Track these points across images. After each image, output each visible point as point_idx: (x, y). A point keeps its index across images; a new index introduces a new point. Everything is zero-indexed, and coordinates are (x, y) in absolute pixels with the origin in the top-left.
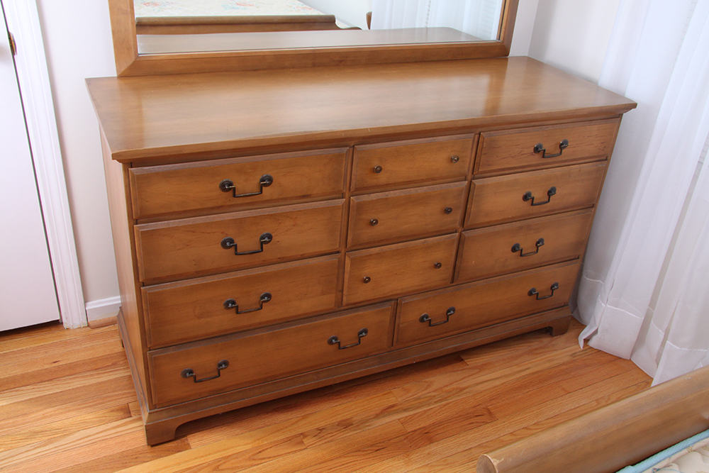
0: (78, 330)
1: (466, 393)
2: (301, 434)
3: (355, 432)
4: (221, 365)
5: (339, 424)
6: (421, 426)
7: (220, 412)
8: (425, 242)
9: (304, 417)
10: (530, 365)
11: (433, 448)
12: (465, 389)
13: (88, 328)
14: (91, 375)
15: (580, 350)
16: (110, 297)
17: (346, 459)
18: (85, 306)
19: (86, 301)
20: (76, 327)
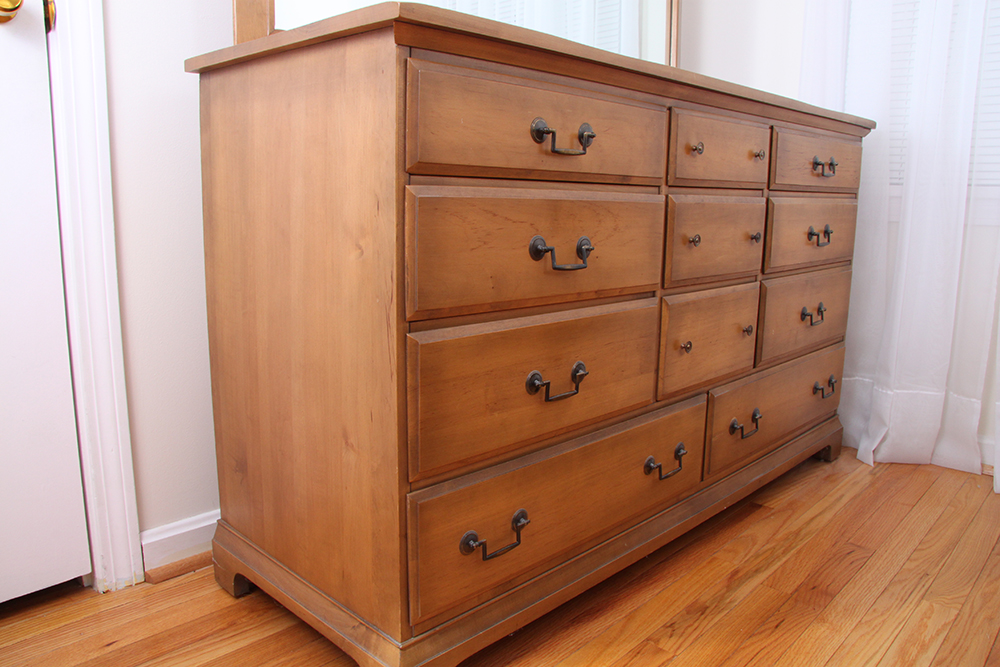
0: (128, 591)
1: (806, 535)
2: (648, 639)
3: (722, 614)
4: (519, 521)
5: (689, 610)
6: (798, 582)
7: (510, 630)
8: (734, 291)
9: (630, 618)
10: (840, 493)
11: (841, 601)
12: (800, 530)
13: (147, 584)
14: (197, 650)
15: (871, 469)
16: (181, 517)
17: (747, 651)
18: (141, 539)
19: (141, 530)
20: (121, 586)
